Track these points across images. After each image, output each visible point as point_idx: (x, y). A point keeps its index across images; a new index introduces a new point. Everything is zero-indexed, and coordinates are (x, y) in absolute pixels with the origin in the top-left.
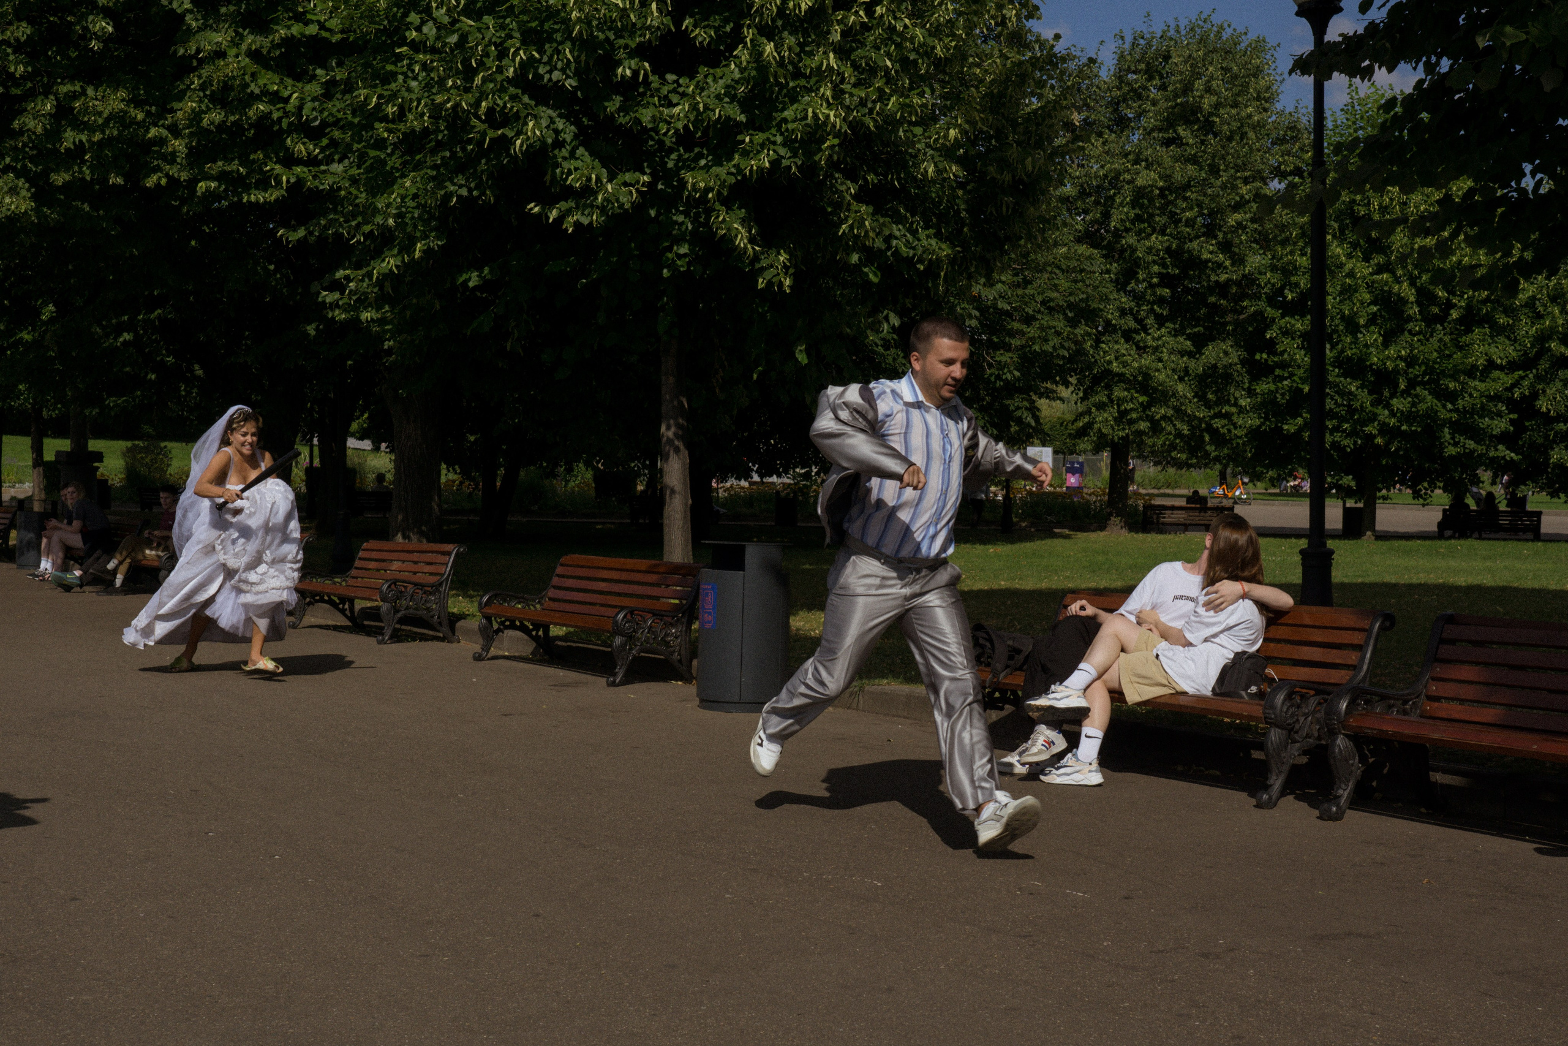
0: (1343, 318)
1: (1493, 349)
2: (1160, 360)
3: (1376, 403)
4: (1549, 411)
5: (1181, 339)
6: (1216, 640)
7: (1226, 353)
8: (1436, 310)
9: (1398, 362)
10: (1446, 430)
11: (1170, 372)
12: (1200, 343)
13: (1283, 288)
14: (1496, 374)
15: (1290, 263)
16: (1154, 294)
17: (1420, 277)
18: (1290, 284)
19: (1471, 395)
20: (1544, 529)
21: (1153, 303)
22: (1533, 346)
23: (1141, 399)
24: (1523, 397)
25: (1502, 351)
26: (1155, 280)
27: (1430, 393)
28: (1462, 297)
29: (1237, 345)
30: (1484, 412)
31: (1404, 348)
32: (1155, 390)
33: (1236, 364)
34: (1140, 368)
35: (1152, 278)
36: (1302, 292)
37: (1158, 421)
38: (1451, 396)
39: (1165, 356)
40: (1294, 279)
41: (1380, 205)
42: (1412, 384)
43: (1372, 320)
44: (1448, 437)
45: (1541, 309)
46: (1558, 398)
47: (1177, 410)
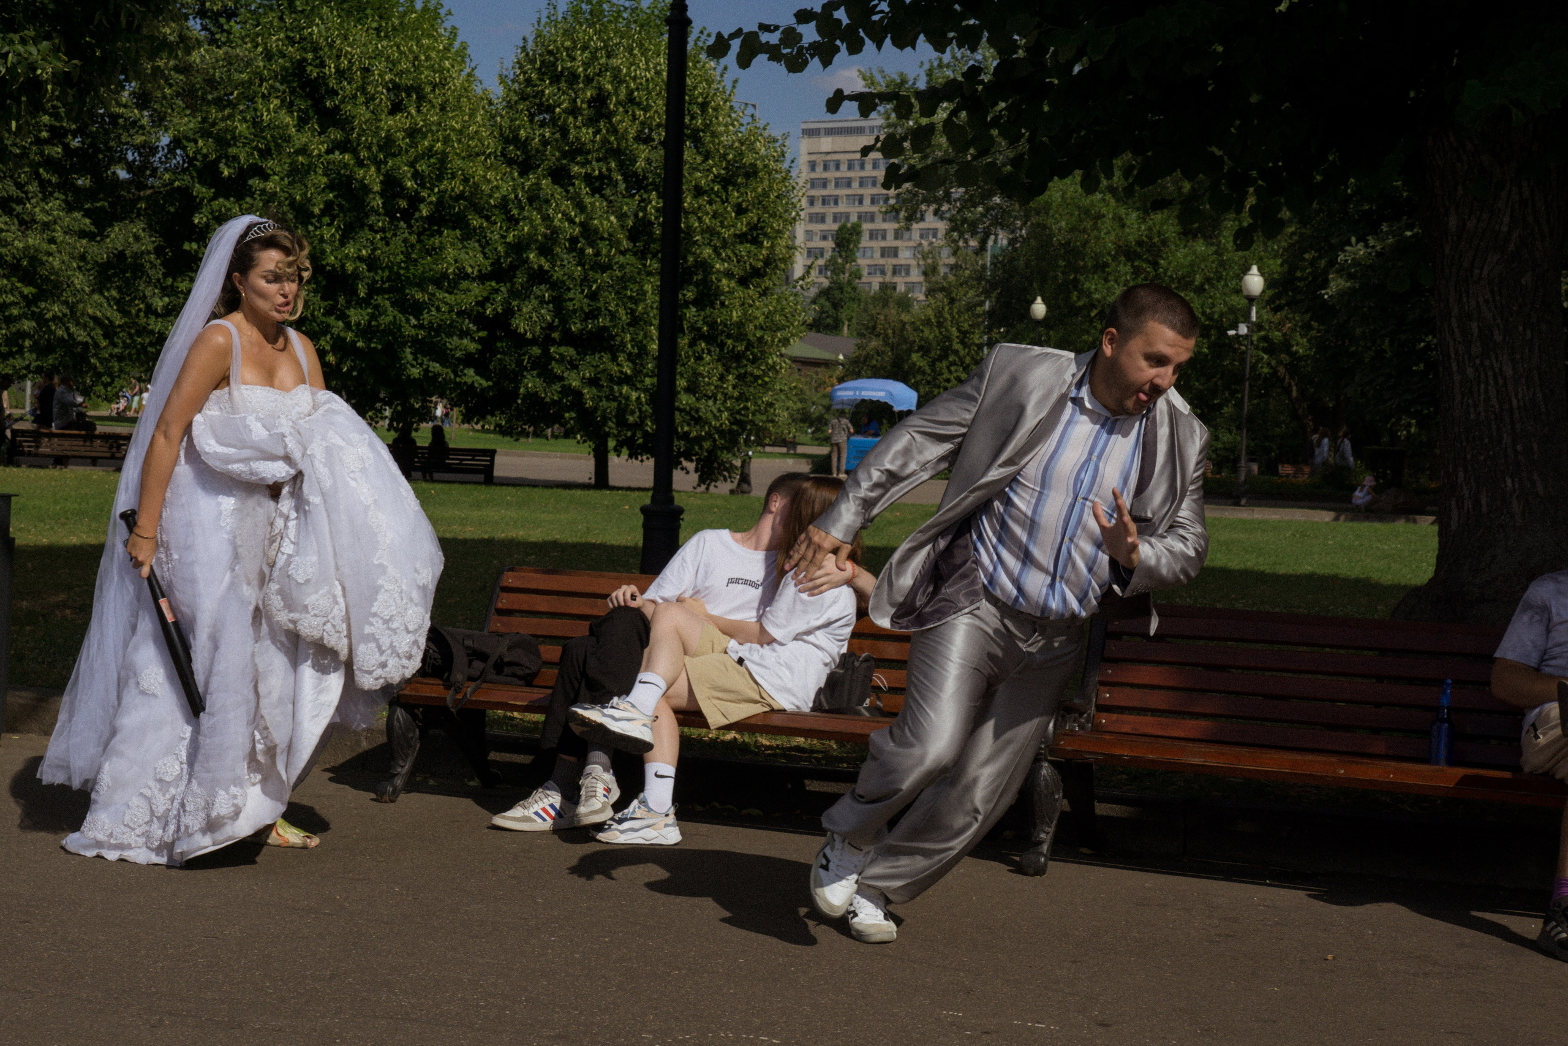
0: (292, 203)
1: (463, 256)
2: (52, 241)
3: (328, 312)
4: (526, 332)
5: (77, 215)
6: (811, 638)
7: (137, 238)
8: (403, 204)
9: (358, 264)
10: (408, 350)
11: (66, 258)
12: (102, 221)
13: (218, 160)
14: (464, 284)
15: (227, 130)
16: (42, 153)
17: (386, 163)
18: (227, 157)
19: (438, 309)
20: (498, 472)
21: (39, 165)
22: (507, 254)
23: (26, 290)
24: (497, 315)
25: (473, 259)
26: (44, 134)
27: (393, 305)
28: (432, 190)
29: (150, 228)
30: (451, 329)
31: (365, 247)
32: (47, 279)
33: (149, 253)
34: (27, 248)
35: (40, 131)
36: (241, 169)
37: (48, 321)
38: (416, 309)
39: (59, 235)
40: (233, 151)
41: (338, 70)
42: (373, 291)
43: (328, 208)
44: (410, 357)
45: (515, 212)
46: (535, 318)
47: (72, 308)
